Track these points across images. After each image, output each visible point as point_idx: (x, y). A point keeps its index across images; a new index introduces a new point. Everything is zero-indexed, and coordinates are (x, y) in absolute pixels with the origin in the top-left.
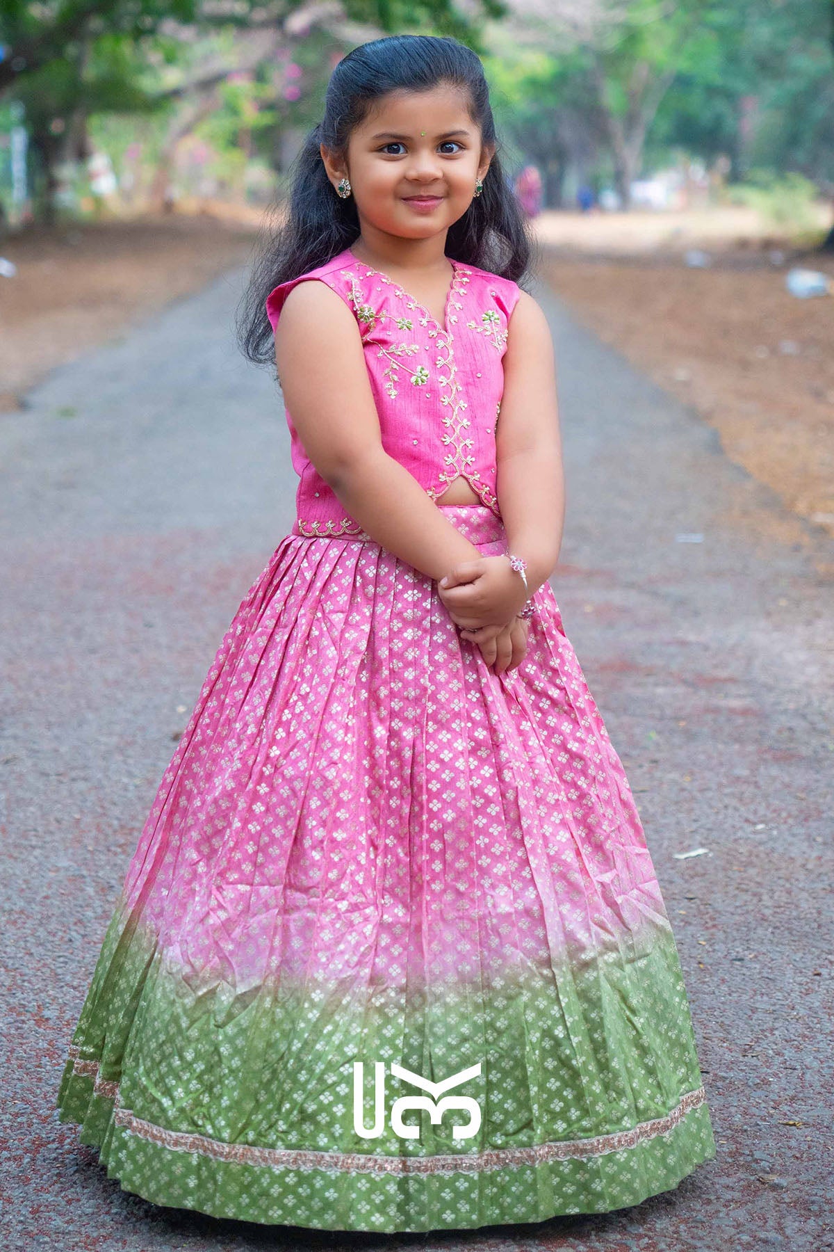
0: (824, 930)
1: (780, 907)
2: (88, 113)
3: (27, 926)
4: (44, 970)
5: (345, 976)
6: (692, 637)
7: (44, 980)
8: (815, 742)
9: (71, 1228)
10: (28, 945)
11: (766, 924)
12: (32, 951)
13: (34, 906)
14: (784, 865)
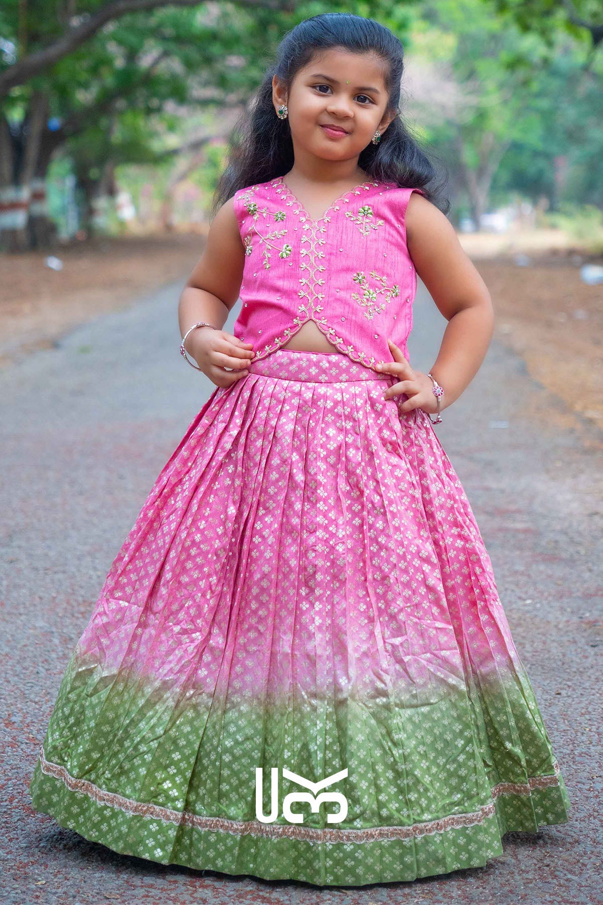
0: (566, 666)
1: (537, 652)
2: (116, 164)
3: (9, 664)
4: (16, 691)
5: (167, 679)
6: (493, 485)
7: (15, 698)
8: (571, 550)
9: (9, 857)
10: (8, 675)
11: (526, 662)
12: (10, 679)
13: (16, 651)
14: (542, 625)
